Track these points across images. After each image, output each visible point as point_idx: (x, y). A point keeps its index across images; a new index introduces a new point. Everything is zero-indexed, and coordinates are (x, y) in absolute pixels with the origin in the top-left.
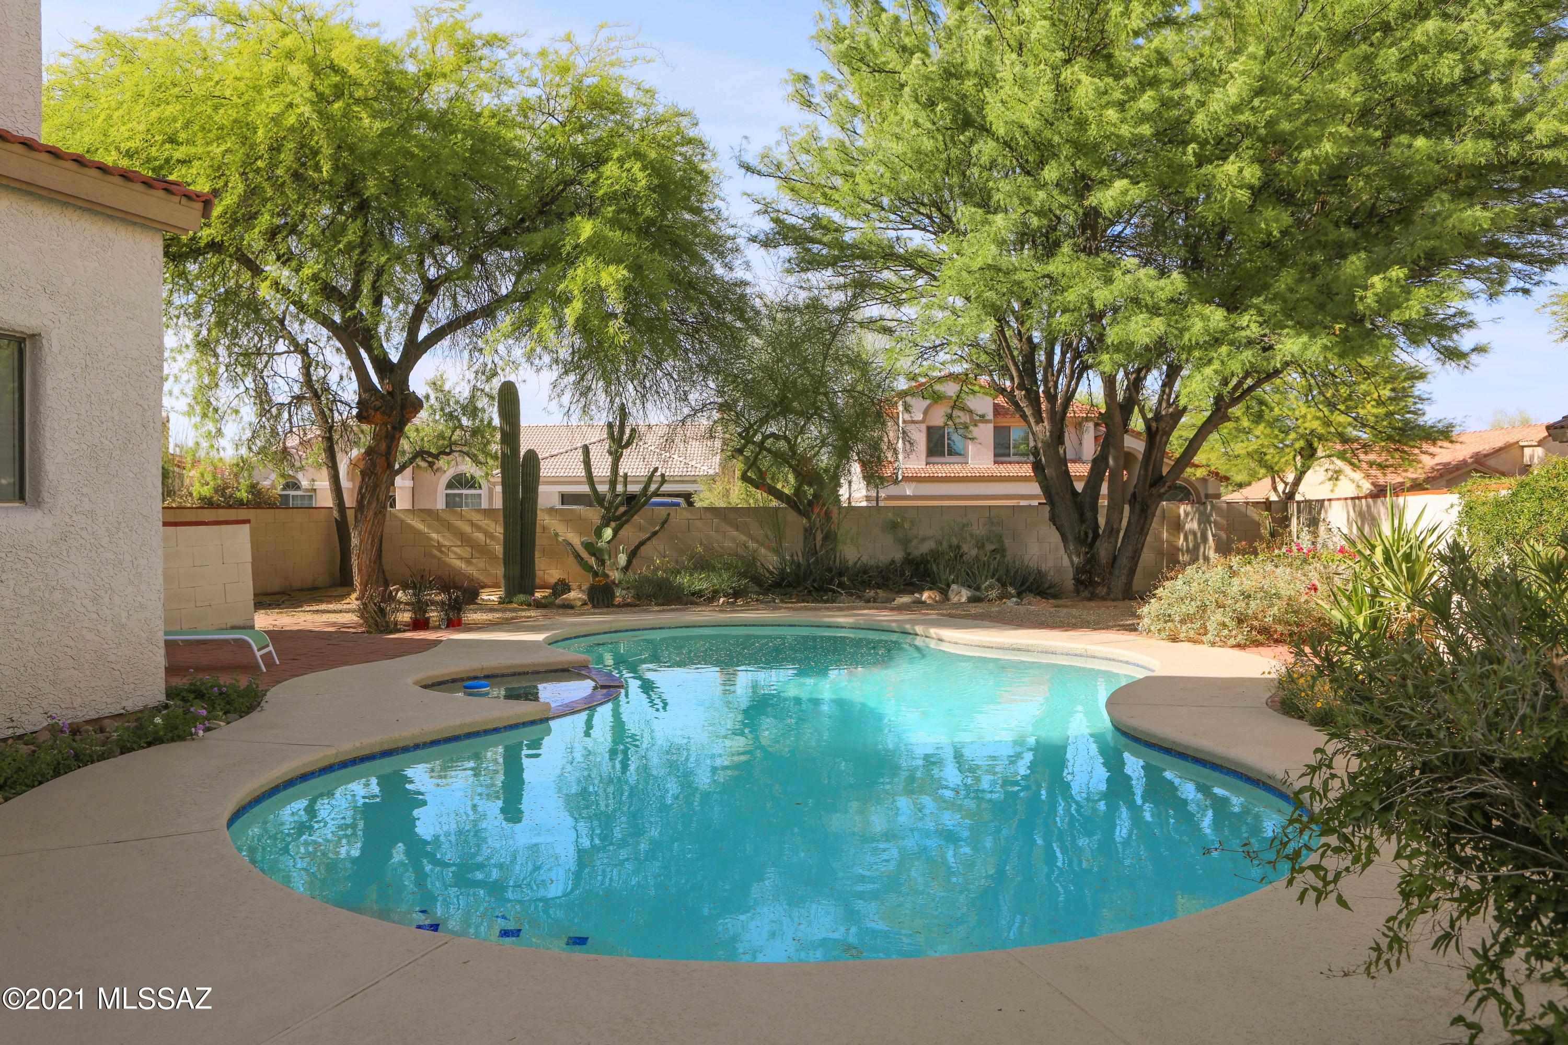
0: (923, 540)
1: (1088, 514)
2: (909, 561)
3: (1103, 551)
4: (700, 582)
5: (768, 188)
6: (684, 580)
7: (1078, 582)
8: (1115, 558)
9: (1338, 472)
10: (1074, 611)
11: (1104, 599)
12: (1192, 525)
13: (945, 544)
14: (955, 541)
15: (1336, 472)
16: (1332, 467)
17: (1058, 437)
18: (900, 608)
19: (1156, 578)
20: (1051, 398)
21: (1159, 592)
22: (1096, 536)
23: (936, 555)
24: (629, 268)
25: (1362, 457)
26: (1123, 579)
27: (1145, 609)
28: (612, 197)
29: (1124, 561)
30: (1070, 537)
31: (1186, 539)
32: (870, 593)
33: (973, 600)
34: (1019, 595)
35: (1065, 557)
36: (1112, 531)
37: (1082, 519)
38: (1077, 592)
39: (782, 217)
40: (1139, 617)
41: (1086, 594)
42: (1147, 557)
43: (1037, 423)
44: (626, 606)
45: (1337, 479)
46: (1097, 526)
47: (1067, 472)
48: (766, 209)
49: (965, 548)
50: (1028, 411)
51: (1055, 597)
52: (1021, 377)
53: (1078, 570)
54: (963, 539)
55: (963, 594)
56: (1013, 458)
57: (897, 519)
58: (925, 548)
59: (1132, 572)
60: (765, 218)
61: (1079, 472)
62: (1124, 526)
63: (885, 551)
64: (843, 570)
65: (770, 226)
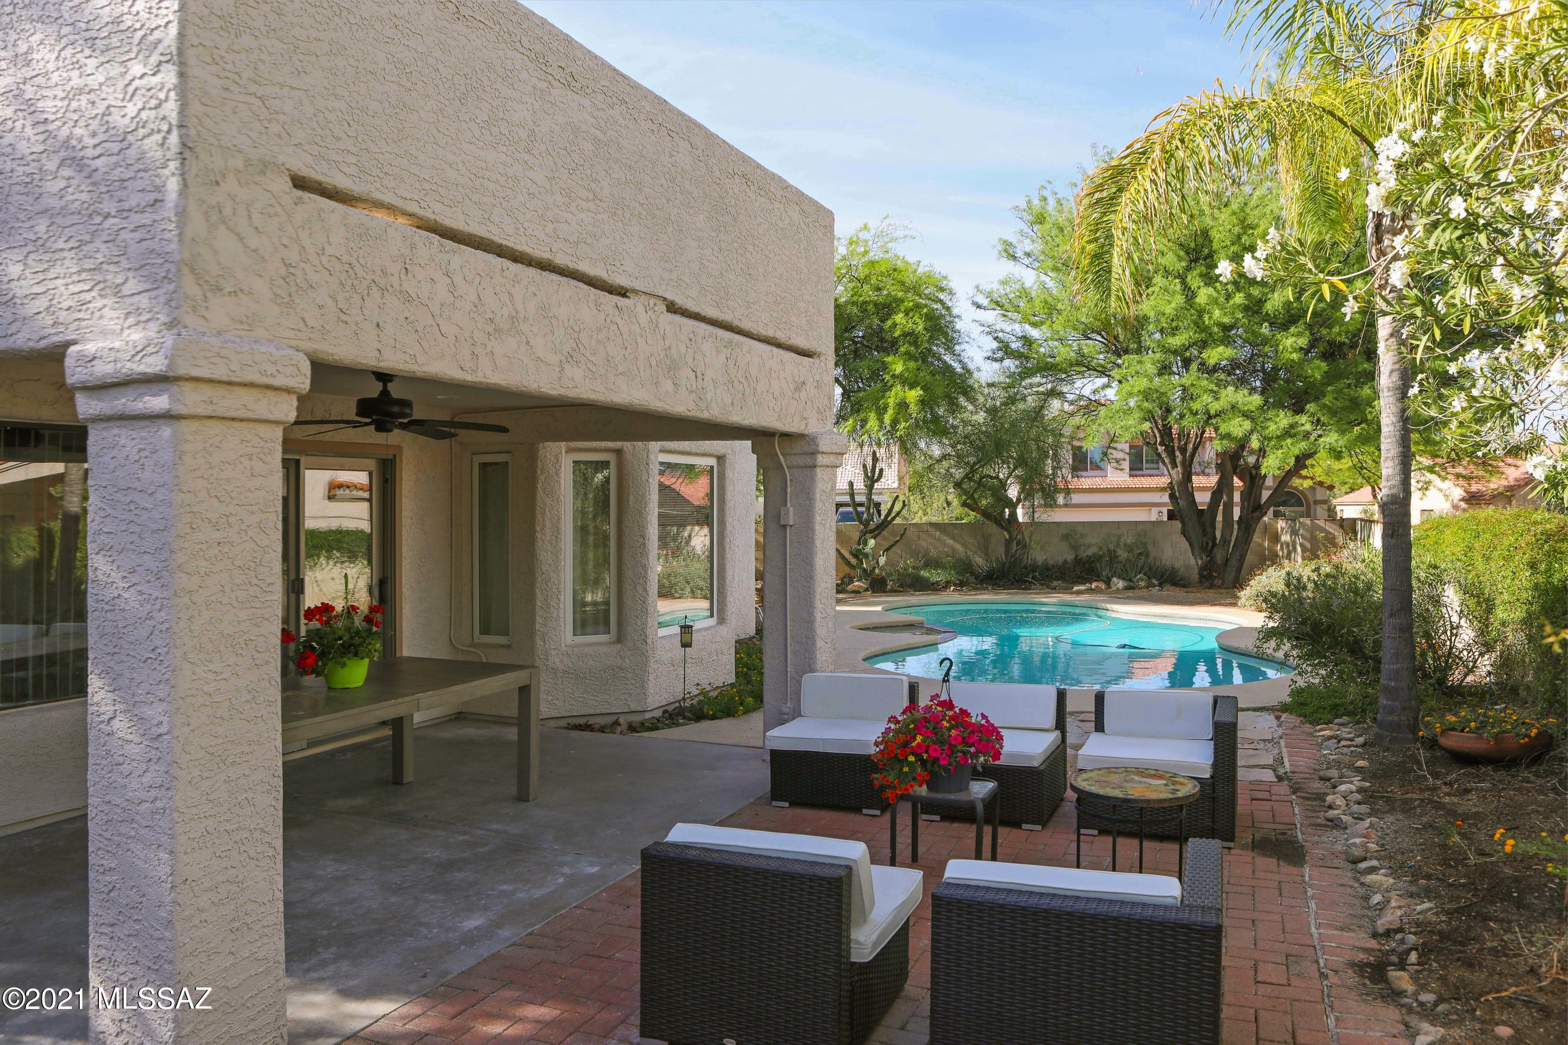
0: (1089, 546)
1: (1209, 530)
2: (1078, 561)
3: (1219, 555)
4: (936, 576)
5: (991, 316)
6: (925, 574)
7: (1202, 576)
8: (1227, 560)
9: (1428, 483)
10: (1199, 595)
11: (1219, 587)
12: (1285, 538)
13: (1105, 549)
14: (1112, 547)
15: (1426, 483)
16: (1423, 479)
17: (1187, 476)
18: (1079, 593)
19: (1251, 574)
20: (1183, 450)
21: (1252, 583)
22: (1214, 545)
23: (1098, 558)
24: (924, 388)
25: (1450, 470)
26: (1233, 574)
27: (1242, 593)
29: (1233, 562)
30: (1196, 545)
31: (1282, 548)
32: (1055, 583)
33: (1127, 588)
34: (1160, 585)
35: (1192, 558)
36: (1225, 541)
37: (1204, 533)
38: (1201, 582)
39: (1000, 335)
40: (1239, 598)
41: (1207, 584)
42: (1250, 558)
43: (1173, 468)
44: (894, 592)
45: (1426, 489)
46: (1215, 538)
47: (1193, 498)
48: (991, 332)
49: (1120, 552)
50: (1167, 461)
51: (1184, 586)
52: (1161, 436)
53: (1202, 569)
54: (1118, 545)
55: (1121, 584)
56: (1145, 472)
57: (1070, 532)
58: (1090, 552)
59: (1239, 570)
60: (990, 338)
61: (1203, 499)
62: (1233, 539)
63: (1061, 554)
64: (1034, 568)
65: (995, 345)
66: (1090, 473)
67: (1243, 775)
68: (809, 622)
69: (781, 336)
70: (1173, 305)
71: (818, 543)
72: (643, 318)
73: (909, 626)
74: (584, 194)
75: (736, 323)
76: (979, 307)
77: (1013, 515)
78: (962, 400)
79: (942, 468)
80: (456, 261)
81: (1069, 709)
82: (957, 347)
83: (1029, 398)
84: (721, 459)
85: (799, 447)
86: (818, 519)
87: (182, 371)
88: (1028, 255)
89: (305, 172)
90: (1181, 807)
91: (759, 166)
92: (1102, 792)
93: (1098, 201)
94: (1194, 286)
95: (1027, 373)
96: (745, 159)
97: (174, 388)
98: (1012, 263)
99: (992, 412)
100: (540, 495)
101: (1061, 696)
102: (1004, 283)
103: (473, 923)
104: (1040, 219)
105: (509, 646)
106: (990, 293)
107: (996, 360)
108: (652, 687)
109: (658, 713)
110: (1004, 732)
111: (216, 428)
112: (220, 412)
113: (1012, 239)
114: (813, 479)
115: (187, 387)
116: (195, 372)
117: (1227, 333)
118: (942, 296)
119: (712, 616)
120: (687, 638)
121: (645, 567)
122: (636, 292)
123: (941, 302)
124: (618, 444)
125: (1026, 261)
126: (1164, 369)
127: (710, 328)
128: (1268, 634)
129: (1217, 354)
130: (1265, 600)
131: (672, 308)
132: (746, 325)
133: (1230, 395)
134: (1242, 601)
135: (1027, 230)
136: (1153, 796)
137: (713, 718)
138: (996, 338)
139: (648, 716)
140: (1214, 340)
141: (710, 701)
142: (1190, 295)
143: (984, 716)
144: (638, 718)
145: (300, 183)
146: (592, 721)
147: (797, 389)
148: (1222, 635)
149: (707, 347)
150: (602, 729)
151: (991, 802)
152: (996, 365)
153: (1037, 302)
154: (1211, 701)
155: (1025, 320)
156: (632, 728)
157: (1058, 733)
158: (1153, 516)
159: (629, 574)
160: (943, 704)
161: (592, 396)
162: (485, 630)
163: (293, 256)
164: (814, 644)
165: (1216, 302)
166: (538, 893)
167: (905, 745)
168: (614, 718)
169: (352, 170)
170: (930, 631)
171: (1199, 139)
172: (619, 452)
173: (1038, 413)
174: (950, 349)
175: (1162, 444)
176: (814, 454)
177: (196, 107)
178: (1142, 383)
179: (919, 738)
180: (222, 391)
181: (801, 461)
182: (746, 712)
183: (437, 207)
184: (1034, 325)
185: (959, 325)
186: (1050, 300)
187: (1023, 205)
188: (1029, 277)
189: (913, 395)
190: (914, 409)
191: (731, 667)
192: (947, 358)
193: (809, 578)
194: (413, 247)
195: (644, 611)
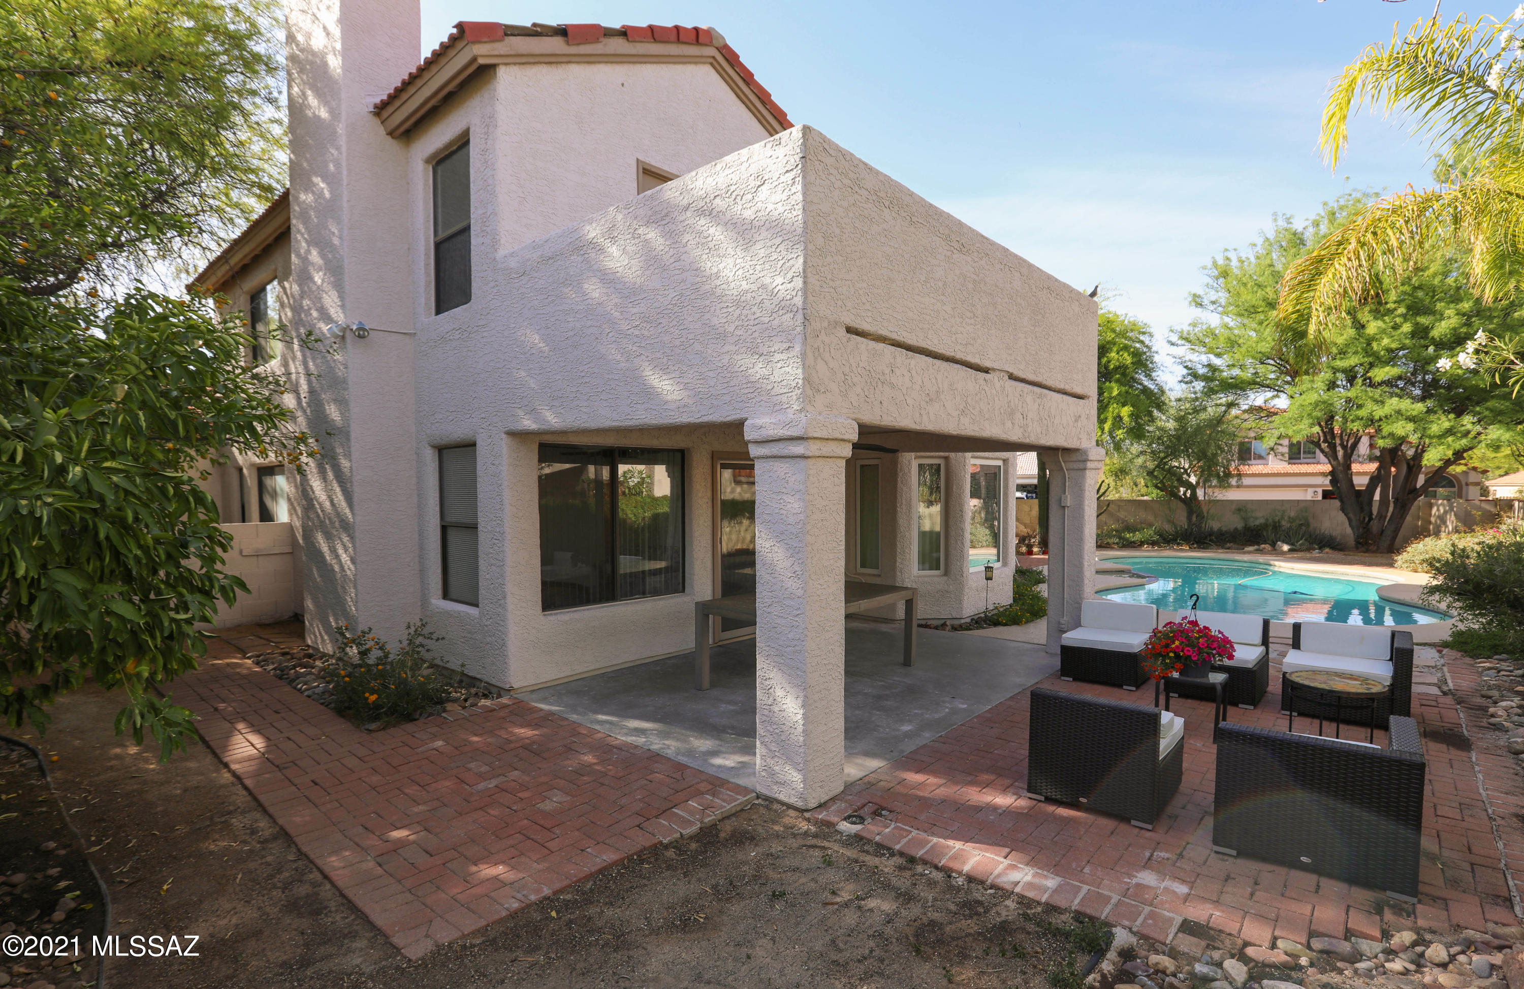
0: (1256, 518)
1: (1366, 507)
2: (1247, 529)
3: (1375, 527)
5: (1183, 351)
6: (1129, 536)
7: (1357, 543)
8: (1383, 531)
10: (1356, 557)
11: (1374, 552)
13: (1270, 520)
14: (1276, 519)
17: (1347, 465)
18: (1249, 552)
19: (1407, 542)
20: (1344, 446)
21: (1409, 549)
22: (1371, 519)
23: (1265, 526)
24: (1133, 406)
26: (1389, 542)
27: (1400, 557)
28: (1117, 368)
29: (1389, 533)
30: (1353, 519)
33: (1291, 550)
34: (1320, 548)
35: (1349, 529)
36: (1382, 516)
37: (1362, 510)
38: (1356, 548)
40: (1395, 561)
41: (1362, 549)
42: (1406, 529)
46: (1371, 514)
47: (1351, 481)
48: (1182, 362)
49: (1283, 523)
50: (1329, 454)
51: (1341, 550)
52: (1326, 437)
53: (1358, 537)
54: (1282, 518)
55: (1286, 548)
56: (1302, 460)
57: (1241, 507)
58: (1257, 523)
59: (1394, 538)
60: (1181, 367)
61: (1361, 482)
62: (1389, 514)
63: (1234, 523)
64: (1211, 533)
65: (1185, 371)
66: (1253, 462)
67: (1416, 689)
68: (1079, 567)
69: (1067, 388)
70: (1345, 336)
71: (1086, 518)
72: (998, 385)
73: (1121, 572)
74: (969, 315)
75: (1044, 382)
76: (1173, 344)
77: (1194, 494)
78: (1156, 413)
79: (1140, 461)
80: (913, 362)
81: (1271, 634)
82: (1154, 374)
83: (1209, 409)
84: (1005, 461)
85: (1074, 457)
86: (1087, 502)
87: (810, 435)
88: (1213, 303)
89: (852, 324)
90: (1373, 700)
91: (1056, 280)
92: (1312, 685)
93: (1301, 282)
94: (1363, 320)
95: (1210, 392)
96: (1050, 277)
97: (805, 443)
98: (1200, 310)
99: (1180, 419)
100: (899, 484)
101: (1266, 623)
102: (1194, 325)
103: (906, 728)
104: (1225, 274)
105: (879, 576)
106: (1182, 332)
107: (1186, 383)
108: (966, 603)
109: (968, 620)
110: (1235, 646)
111: (821, 461)
112: (825, 454)
113: (1200, 292)
114: (1084, 477)
115: (811, 442)
116: (816, 435)
117: (1391, 357)
118: (1142, 338)
119: (998, 560)
120: (989, 574)
121: (963, 530)
122: (994, 370)
123: (1142, 342)
124: (946, 454)
125: (1212, 307)
126: (1332, 385)
127: (1030, 387)
128: (1433, 590)
129: (1381, 374)
130: (1431, 565)
131: (1012, 377)
132: (1049, 383)
133: (1394, 403)
134: (1399, 563)
135: (1211, 281)
136: (1353, 690)
137: (1006, 625)
138: (1186, 367)
139: (963, 621)
140: (1381, 361)
141: (1000, 614)
142: (1360, 326)
143: (1220, 632)
144: (956, 622)
145: (850, 330)
146: (929, 623)
147: (1076, 421)
148: (1380, 590)
149: (1029, 399)
150: (936, 628)
151: (1225, 685)
152: (1184, 386)
153: (1222, 339)
154: (1389, 634)
155: (1211, 350)
156: (954, 628)
157: (1262, 648)
158: (1309, 495)
159: (952, 533)
160: (1191, 622)
161: (972, 434)
162: (863, 565)
163: (847, 370)
164: (1083, 581)
165: (1384, 331)
166: (937, 716)
167: (1167, 646)
168: (942, 622)
169: (870, 320)
170: (1139, 576)
171: (1389, 231)
172: (946, 459)
173: (1219, 420)
174: (1149, 376)
175: (1325, 441)
176: (1086, 461)
177: (811, 298)
178: (1313, 397)
179: (1177, 643)
180: (824, 443)
181: (1076, 466)
182: (1027, 622)
183: (905, 334)
184: (1218, 355)
185: (1157, 358)
186: (1233, 338)
187: (1209, 264)
188: (1213, 320)
189: (1126, 411)
190: (1126, 419)
191: (1011, 594)
192: (1146, 382)
193: (1080, 540)
194: (895, 358)
195: (962, 556)
